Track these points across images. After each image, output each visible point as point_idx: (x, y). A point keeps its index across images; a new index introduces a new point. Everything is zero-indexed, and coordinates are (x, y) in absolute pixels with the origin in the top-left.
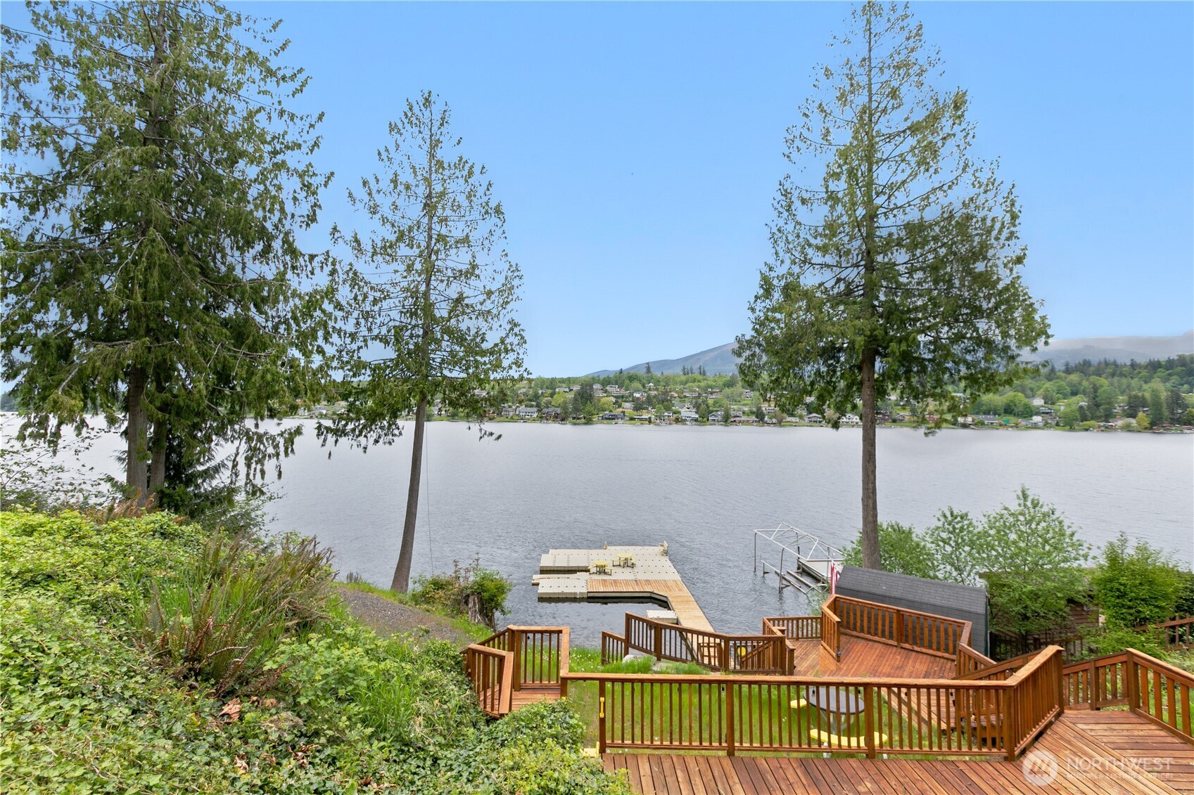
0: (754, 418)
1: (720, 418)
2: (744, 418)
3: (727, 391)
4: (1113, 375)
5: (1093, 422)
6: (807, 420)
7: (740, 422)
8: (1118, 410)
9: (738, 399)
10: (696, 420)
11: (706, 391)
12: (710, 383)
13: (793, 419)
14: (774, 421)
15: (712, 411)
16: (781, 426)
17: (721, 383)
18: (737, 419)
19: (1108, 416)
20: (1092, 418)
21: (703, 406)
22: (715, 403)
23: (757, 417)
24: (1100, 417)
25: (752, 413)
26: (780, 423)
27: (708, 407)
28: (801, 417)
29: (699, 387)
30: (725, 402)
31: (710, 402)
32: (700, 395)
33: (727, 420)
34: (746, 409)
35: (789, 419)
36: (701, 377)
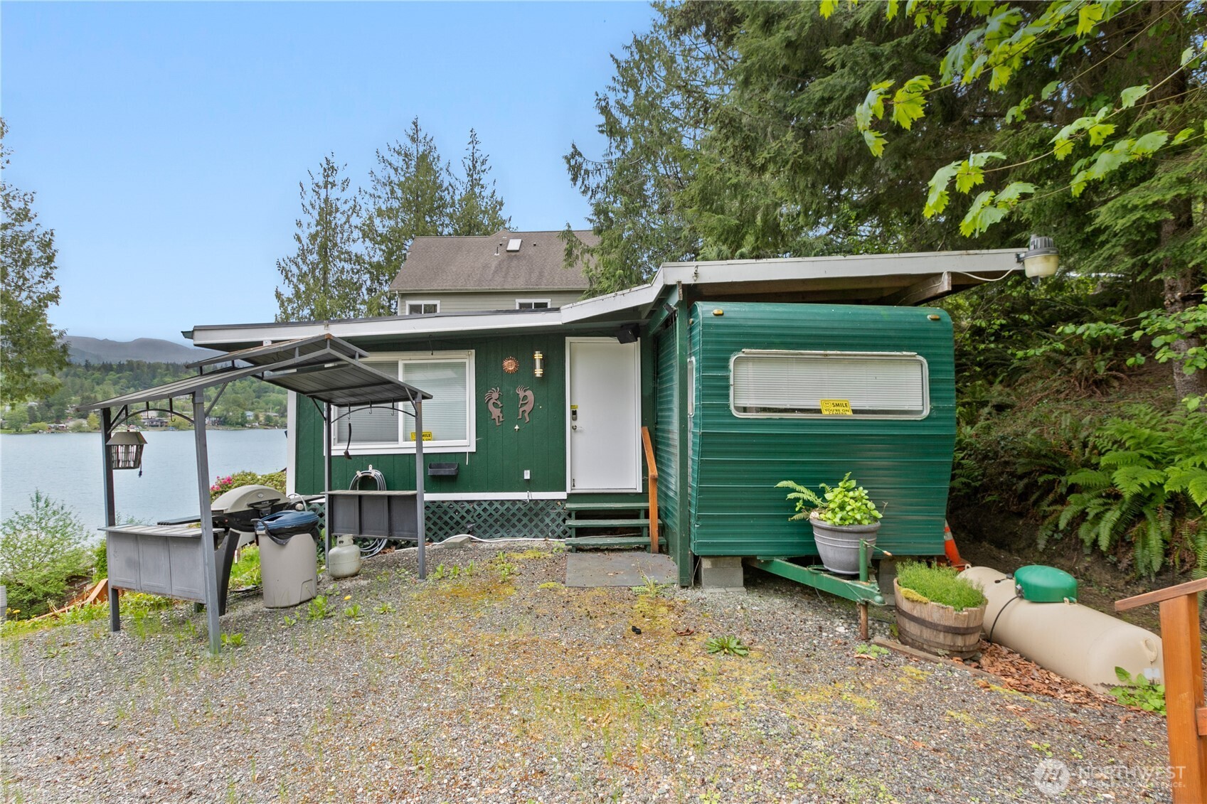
4: (69, 375)
5: (45, 424)
19: (61, 419)
20: (42, 419)
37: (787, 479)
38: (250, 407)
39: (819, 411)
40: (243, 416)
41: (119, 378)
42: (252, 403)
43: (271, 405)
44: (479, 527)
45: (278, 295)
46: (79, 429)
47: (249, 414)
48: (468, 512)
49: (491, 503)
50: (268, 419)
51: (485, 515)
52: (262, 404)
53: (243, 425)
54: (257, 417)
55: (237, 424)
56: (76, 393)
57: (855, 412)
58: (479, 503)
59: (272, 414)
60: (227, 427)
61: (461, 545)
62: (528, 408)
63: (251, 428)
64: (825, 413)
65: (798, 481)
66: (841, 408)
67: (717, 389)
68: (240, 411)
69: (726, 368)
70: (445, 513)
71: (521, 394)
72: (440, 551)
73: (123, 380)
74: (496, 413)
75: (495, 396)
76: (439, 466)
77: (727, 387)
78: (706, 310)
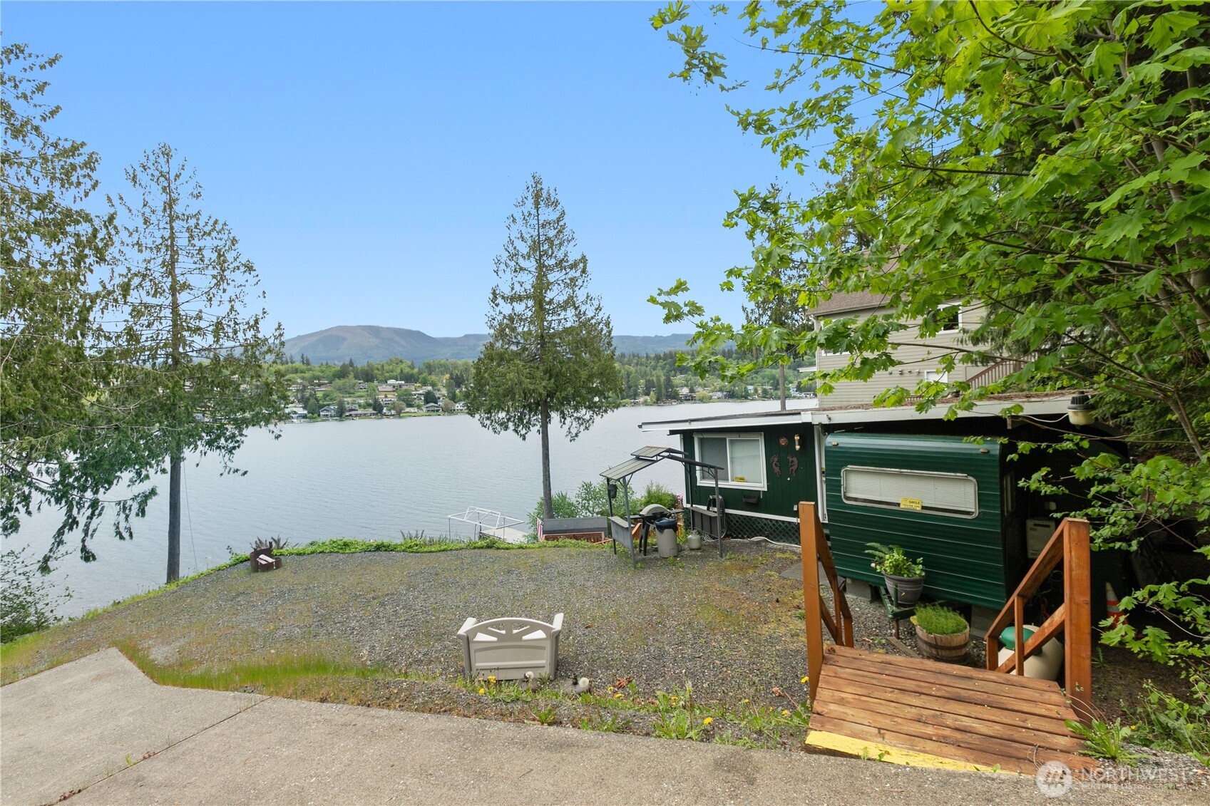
0: (370, 410)
1: (333, 413)
2: (361, 411)
3: (338, 382)
4: (637, 364)
5: (627, 400)
6: (424, 409)
7: (356, 415)
8: (640, 391)
9: (352, 391)
10: (304, 417)
11: (311, 383)
12: (317, 373)
13: (411, 410)
14: (393, 412)
15: (324, 406)
16: (400, 417)
17: (330, 374)
18: (353, 413)
19: (635, 395)
20: (627, 398)
21: (312, 401)
22: (325, 396)
23: (374, 409)
24: (631, 396)
25: (369, 405)
26: (399, 414)
27: (318, 401)
28: (419, 407)
29: (303, 378)
30: (337, 394)
31: (319, 395)
32: (305, 388)
33: (341, 414)
34: (362, 401)
35: (408, 410)
36: (304, 367)
37: (876, 542)
38: (751, 381)
39: (899, 504)
40: (746, 390)
41: (665, 364)
42: (752, 379)
43: (766, 380)
44: (771, 534)
45: (744, 309)
46: (646, 404)
47: (750, 387)
48: (765, 524)
49: (777, 521)
50: (765, 391)
51: (774, 528)
52: (760, 379)
53: (746, 398)
54: (756, 390)
55: (742, 397)
56: (642, 377)
57: (923, 508)
58: (771, 520)
59: (768, 387)
60: (735, 399)
61: (758, 543)
62: (795, 468)
63: (752, 400)
64: (902, 506)
65: (882, 543)
66: (914, 505)
67: (834, 486)
68: (743, 386)
69: (840, 476)
70: (754, 523)
71: (790, 459)
72: (746, 543)
73: (667, 366)
74: (777, 469)
75: (776, 459)
76: (749, 497)
77: (840, 486)
78: (831, 440)
